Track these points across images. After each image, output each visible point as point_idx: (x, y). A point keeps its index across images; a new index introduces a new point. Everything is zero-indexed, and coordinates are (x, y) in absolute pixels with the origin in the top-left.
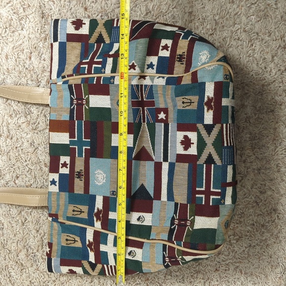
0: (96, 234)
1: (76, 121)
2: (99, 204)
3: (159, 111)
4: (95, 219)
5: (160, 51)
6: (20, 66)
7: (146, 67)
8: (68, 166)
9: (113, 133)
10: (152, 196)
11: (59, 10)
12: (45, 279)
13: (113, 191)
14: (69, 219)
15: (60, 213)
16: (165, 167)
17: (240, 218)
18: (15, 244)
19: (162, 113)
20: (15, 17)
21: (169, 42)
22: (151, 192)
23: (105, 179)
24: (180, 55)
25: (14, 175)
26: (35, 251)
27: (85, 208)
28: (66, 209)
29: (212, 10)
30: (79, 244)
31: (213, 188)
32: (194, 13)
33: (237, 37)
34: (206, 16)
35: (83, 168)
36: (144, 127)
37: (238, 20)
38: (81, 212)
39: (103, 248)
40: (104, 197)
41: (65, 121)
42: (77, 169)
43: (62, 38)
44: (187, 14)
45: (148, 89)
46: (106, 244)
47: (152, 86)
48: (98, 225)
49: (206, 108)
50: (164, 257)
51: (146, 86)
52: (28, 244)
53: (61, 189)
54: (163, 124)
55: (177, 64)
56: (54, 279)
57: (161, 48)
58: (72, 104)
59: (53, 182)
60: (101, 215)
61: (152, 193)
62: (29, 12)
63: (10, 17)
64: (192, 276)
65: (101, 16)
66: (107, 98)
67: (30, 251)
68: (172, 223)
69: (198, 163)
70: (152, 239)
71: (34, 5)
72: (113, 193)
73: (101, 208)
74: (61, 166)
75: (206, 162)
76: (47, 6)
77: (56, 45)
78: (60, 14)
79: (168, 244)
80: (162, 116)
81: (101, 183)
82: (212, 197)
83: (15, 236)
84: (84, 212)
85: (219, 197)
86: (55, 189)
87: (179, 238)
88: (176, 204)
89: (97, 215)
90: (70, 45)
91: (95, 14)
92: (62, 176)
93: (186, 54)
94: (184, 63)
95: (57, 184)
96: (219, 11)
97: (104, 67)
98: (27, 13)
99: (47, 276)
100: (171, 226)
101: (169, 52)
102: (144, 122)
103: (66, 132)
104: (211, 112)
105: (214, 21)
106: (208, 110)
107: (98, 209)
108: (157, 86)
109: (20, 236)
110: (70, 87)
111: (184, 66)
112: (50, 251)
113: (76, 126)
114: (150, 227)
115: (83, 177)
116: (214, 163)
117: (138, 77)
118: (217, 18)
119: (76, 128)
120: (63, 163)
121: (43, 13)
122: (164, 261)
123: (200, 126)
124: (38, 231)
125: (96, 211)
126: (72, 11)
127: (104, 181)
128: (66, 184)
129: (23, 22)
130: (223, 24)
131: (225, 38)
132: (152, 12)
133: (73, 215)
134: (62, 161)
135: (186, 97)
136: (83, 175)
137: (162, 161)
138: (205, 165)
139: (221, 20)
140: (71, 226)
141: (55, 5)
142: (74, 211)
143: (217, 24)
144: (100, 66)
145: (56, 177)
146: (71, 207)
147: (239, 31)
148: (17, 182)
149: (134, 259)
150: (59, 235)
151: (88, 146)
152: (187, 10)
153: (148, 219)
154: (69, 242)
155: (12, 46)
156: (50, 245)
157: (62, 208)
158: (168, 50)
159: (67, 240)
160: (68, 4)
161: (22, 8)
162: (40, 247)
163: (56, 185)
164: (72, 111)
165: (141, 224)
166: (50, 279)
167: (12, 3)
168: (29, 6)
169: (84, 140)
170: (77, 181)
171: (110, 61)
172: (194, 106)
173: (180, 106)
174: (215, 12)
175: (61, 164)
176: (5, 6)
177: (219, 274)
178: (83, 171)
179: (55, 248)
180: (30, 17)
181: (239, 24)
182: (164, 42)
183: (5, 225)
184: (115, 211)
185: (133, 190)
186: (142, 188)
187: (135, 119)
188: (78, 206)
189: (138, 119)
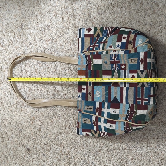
0: (97, 118)
1: (88, 71)
2: (98, 105)
3: (122, 65)
4: (96, 112)
5: (122, 40)
6: (66, 48)
7: (116, 46)
8: (85, 90)
9: (103, 75)
10: (120, 102)
11: (82, 24)
12: (77, 139)
13: (103, 100)
14: (85, 111)
15: (82, 109)
16: (125, 89)
17: (164, 114)
18: (64, 123)
19: (123, 66)
20: (64, 28)
21: (126, 36)
22: (119, 100)
24: (130, 41)
25: (64, 94)
26: (72, 126)
27: (92, 107)
29: (149, 20)
30: (90, 123)
31: (145, 97)
32: (140, 22)
33: (161, 32)
34: (146, 23)
35: (91, 90)
37: (161, 24)
38: (90, 109)
39: (99, 124)
40: (99, 102)
42: (89, 91)
43: (83, 36)
44: (138, 22)
45: (117, 56)
46: (101, 122)
47: (118, 54)
48: (97, 114)
49: (140, 63)
50: (124, 127)
51: (116, 54)
52: (69, 123)
53: (82, 99)
54: (124, 71)
55: (129, 45)
56: (80, 138)
57: (123, 38)
58: (86, 63)
59: (79, 96)
60: (98, 110)
62: (70, 25)
63: (62, 28)
64: (142, 140)
65: (100, 26)
66: (101, 60)
67: (70, 126)
68: (127, 113)
69: (138, 87)
70: (119, 120)
71: (72, 23)
73: (98, 107)
74: (82, 89)
75: (141, 86)
76: (77, 23)
77: (80, 39)
78: (82, 26)
79: (126, 121)
80: (123, 67)
81: (98, 97)
82: (144, 101)
83: (64, 119)
85: (147, 101)
86: (80, 99)
87: (130, 119)
88: (129, 105)
89: (97, 110)
90: (86, 39)
91: (97, 25)
92: (83, 94)
93: (133, 40)
94: (132, 44)
95: (81, 97)
96: (152, 20)
97: (99, 47)
98: (69, 26)
99: (77, 137)
100: (127, 114)
101: (126, 40)
102: (116, 70)
103: (84, 75)
104: (143, 65)
105: (150, 25)
106: (141, 64)
107: (97, 107)
108: (120, 54)
109: (66, 120)
110: (86, 56)
111: (132, 45)
112: (78, 125)
114: (119, 115)
116: (145, 86)
117: (113, 51)
118: (151, 23)
119: (88, 73)
120: (83, 88)
121: (75, 26)
122: (124, 129)
123: (138, 71)
124: (73, 118)
125: (96, 108)
126: (87, 24)
127: (100, 96)
128: (84, 97)
129: (67, 30)
130: (154, 26)
131: (155, 32)
132: (122, 23)
133: (87, 110)
135: (133, 59)
137: (123, 86)
138: (141, 88)
139: (153, 24)
140: (86, 114)
141: (80, 22)
142: (87, 108)
143: (151, 26)
144: (98, 47)
145: (80, 94)
146: (86, 107)
147: (162, 28)
148: (65, 96)
149: (112, 128)
150: (82, 119)
152: (138, 21)
153: (118, 111)
154: (86, 122)
155: (63, 40)
156: (78, 123)
157: (83, 107)
158: (125, 39)
159: (85, 121)
160: (86, 21)
161: (67, 24)
162: (75, 125)
164: (86, 66)
165: (115, 113)
166: (78, 139)
167: (63, 22)
168: (70, 23)
170: (89, 96)
171: (102, 44)
172: (136, 63)
173: (130, 63)
174: (150, 21)
176: (60, 24)
177: (155, 140)
179: (80, 124)
180: (70, 28)
181: (162, 26)
182: (124, 36)
183: (61, 115)
184: (104, 108)
185: (112, 99)
186: (115, 98)
187: (112, 69)
188: (89, 106)
189: (113, 69)
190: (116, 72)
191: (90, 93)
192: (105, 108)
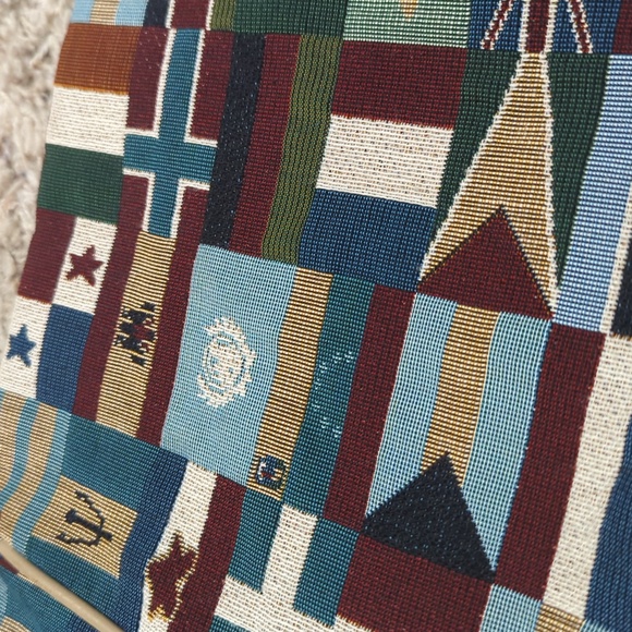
1: (172, 34)
2: (188, 519)
4: (148, 595)
8: (99, 274)
9: (339, 112)
10: (492, 553)
13: (274, 463)
14: (36, 552)
15: (10, 513)
22: (491, 530)
23: (247, 378)
28: (43, 497)
35: (157, 299)
36: (530, 81)
38: (102, 534)
40: (220, 479)
41: (124, 30)
42: (132, 300)
53: (46, 389)
59: (20, 346)
60: (181, 584)
61: (491, 532)
72: (268, 474)
73: (192, 540)
74: (67, 266)
81: (224, 400)
84: (109, 537)
86: (21, 379)
89: (164, 575)
92: (61, 319)
95: (34, 355)
102: (535, 44)
103: (117, 91)
107: (177, 542)
113: (166, 60)
115: (152, 345)
119: (165, 67)
120: (80, 251)
125: (163, 548)
127: (241, 390)
133: (62, 537)
134: (76, 247)
136: (149, 335)
137: (605, 326)
142: (71, 517)
145: (32, 317)
146: (65, 496)
151: (201, 179)
163: (27, 363)
169: (188, 139)
170: (118, 357)
175: (74, 257)
178: (156, 314)
184: (255, 580)
185: (384, 485)
186: (438, 483)
187: (478, 26)
188: (97, 498)
189: (497, 23)
190: (533, 74)
191: (135, 335)
192: (267, 585)
